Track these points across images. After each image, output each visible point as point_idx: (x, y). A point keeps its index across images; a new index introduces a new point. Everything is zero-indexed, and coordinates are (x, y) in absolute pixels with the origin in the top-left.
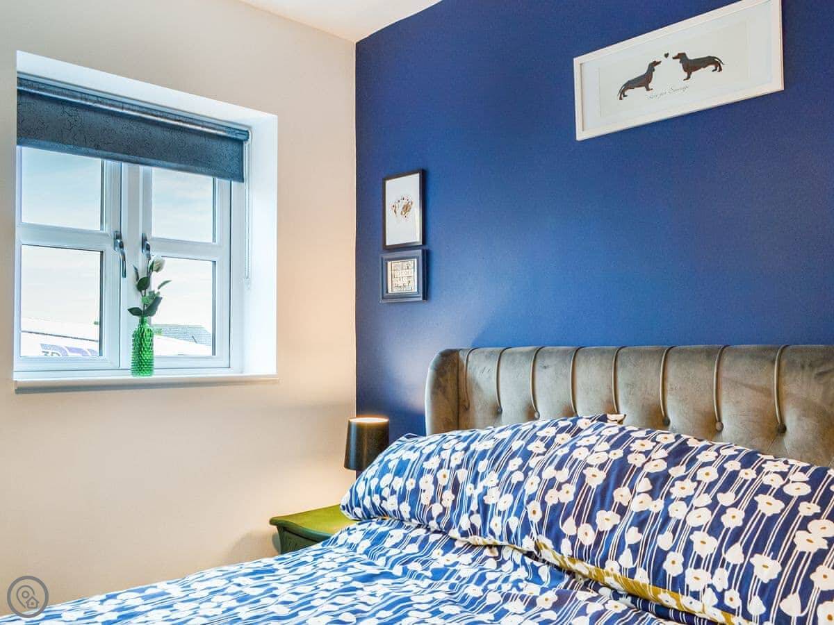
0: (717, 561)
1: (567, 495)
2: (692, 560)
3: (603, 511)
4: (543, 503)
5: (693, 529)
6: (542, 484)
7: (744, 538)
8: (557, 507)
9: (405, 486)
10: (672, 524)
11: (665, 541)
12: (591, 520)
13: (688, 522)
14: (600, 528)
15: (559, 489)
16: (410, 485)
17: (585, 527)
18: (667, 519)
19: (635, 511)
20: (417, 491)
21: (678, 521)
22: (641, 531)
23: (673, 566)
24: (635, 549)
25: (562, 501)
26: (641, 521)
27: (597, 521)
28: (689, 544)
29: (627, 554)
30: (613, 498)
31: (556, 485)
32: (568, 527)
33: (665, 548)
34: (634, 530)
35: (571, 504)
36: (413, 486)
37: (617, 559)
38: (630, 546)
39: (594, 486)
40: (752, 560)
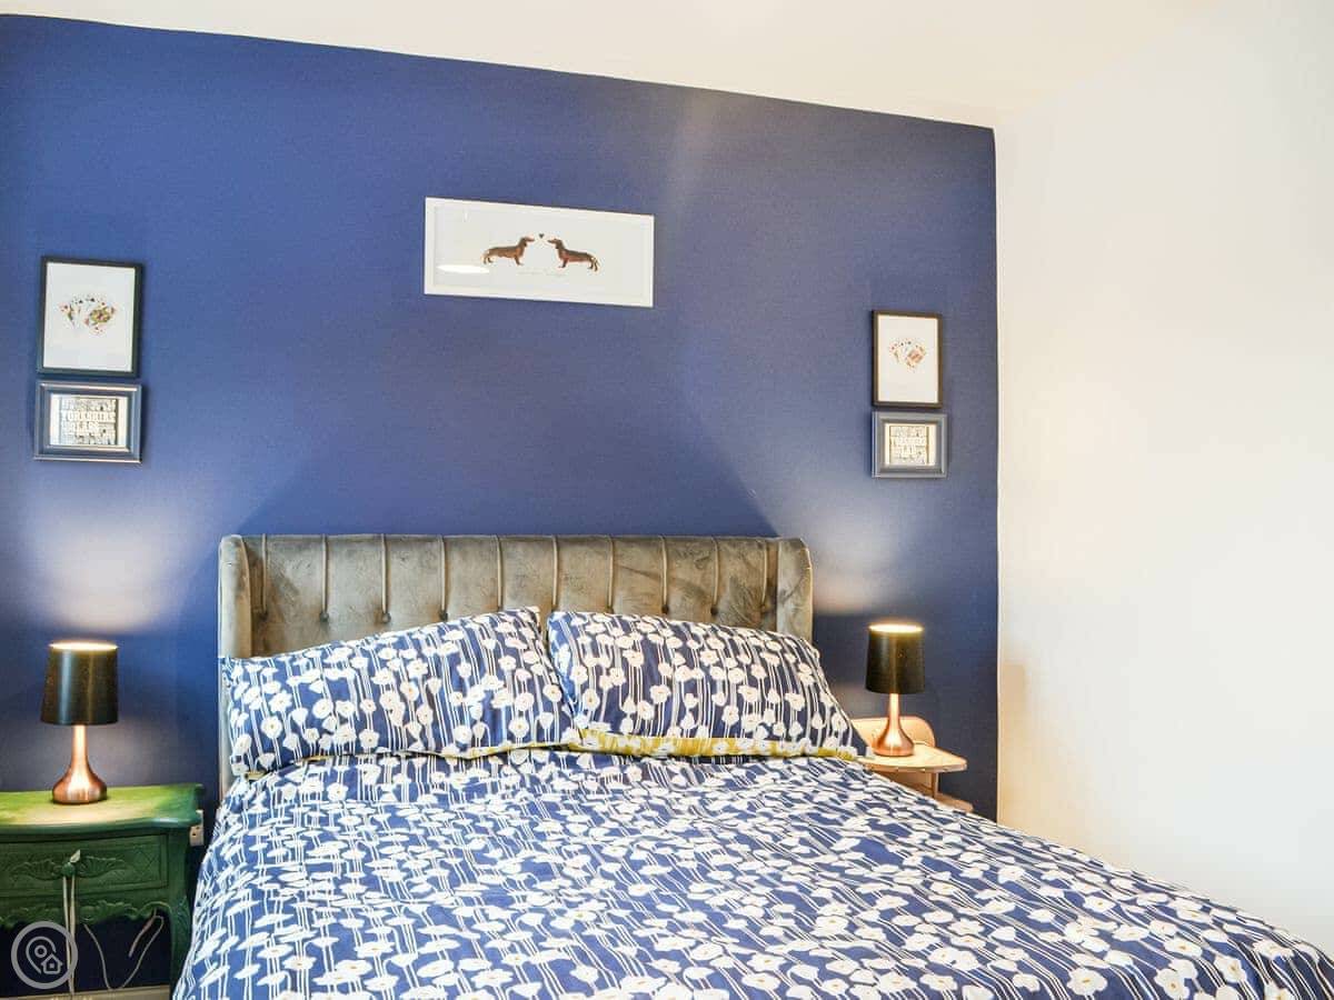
0: (764, 705)
1: (617, 678)
2: (745, 709)
3: (655, 687)
4: (599, 691)
5: (738, 686)
6: (590, 671)
7: (773, 683)
8: (613, 691)
9: (360, 711)
10: (719, 685)
11: (718, 699)
12: (647, 697)
13: (731, 682)
14: (655, 702)
15: (608, 674)
16: (369, 707)
17: (643, 704)
18: (713, 683)
19: (683, 681)
20: (380, 714)
21: (724, 682)
22: (696, 696)
23: (730, 717)
24: (695, 712)
25: (616, 684)
26: (691, 687)
27: (652, 696)
28: (740, 697)
29: (689, 717)
30: (659, 673)
31: (605, 671)
32: (628, 707)
33: (722, 704)
34: (690, 696)
35: (626, 686)
36: (374, 708)
37: (678, 724)
38: (690, 710)
39: (638, 667)
40: (786, 698)
